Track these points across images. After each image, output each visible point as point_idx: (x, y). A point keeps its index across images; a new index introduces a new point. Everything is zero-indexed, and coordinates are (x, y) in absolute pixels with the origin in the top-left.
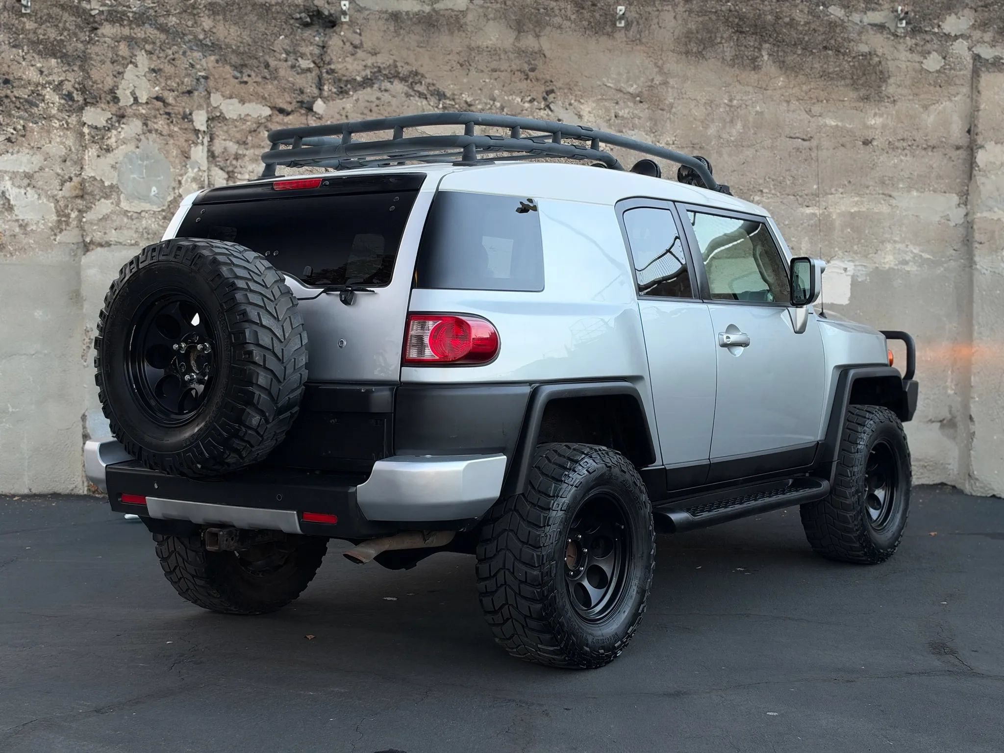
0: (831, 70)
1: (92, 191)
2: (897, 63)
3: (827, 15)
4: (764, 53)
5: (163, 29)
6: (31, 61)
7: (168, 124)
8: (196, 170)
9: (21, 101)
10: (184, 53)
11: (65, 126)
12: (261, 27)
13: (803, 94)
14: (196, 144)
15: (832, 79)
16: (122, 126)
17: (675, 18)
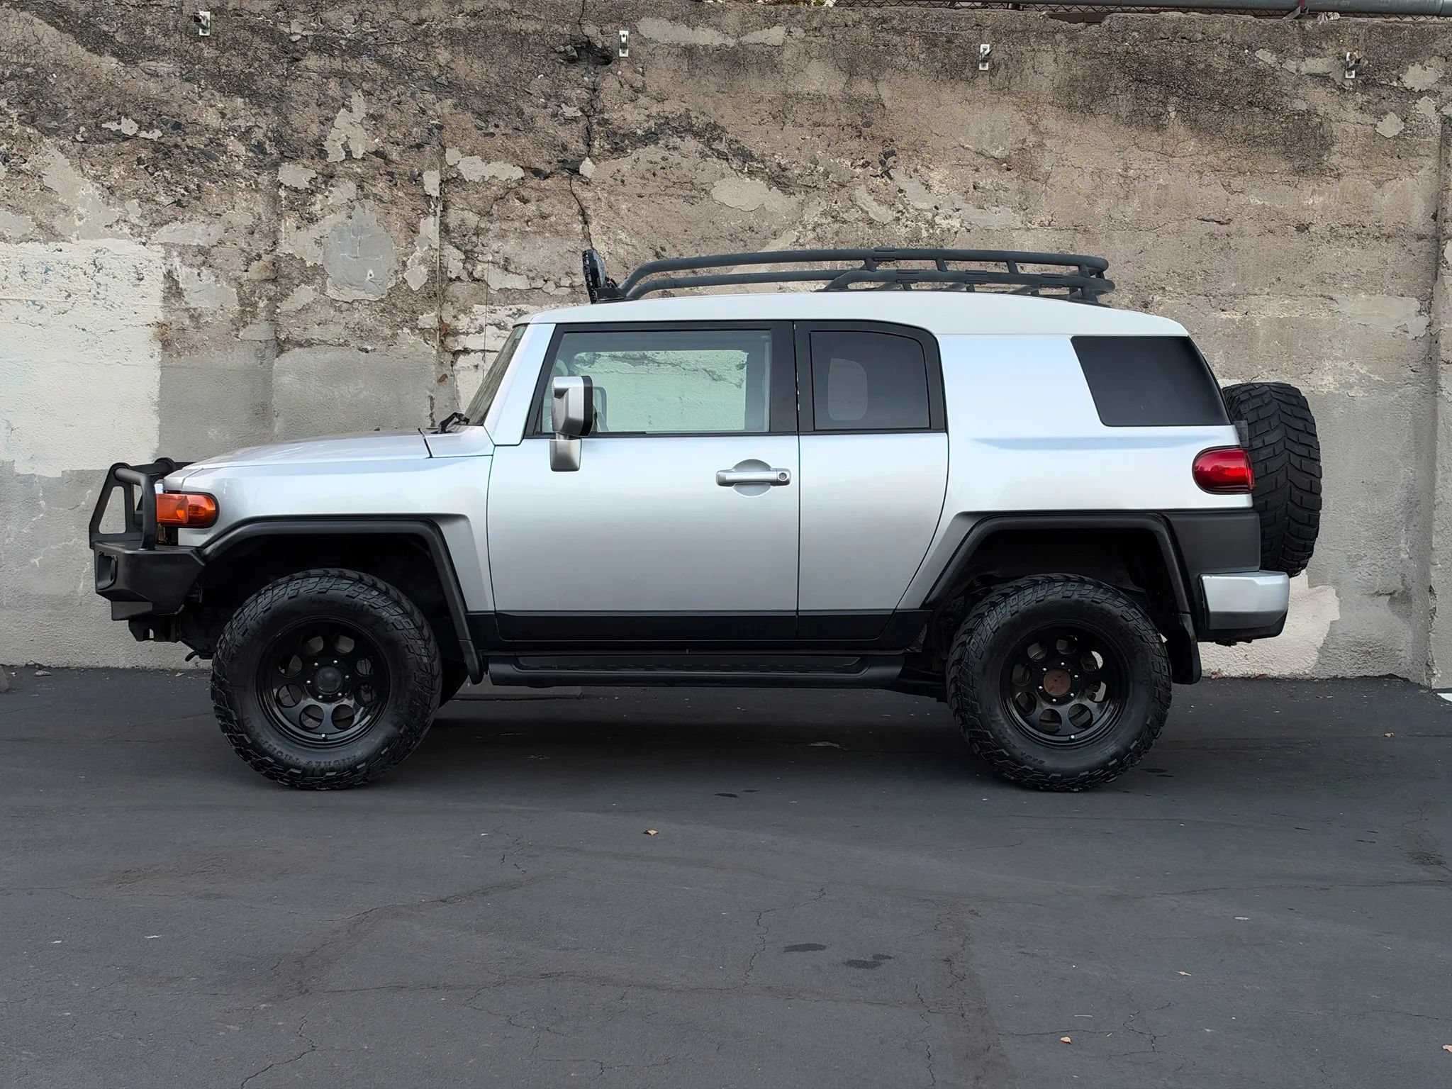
0: (1257, 133)
1: (289, 274)
2: (1342, 125)
3: (1254, 62)
4: (1171, 109)
5: (385, 62)
6: (210, 99)
7: (390, 187)
8: (425, 248)
9: (196, 152)
10: (413, 95)
11: (254, 187)
12: (514, 62)
13: (1221, 163)
14: (426, 214)
15: (1259, 144)
16: (331, 188)
17: (1055, 60)
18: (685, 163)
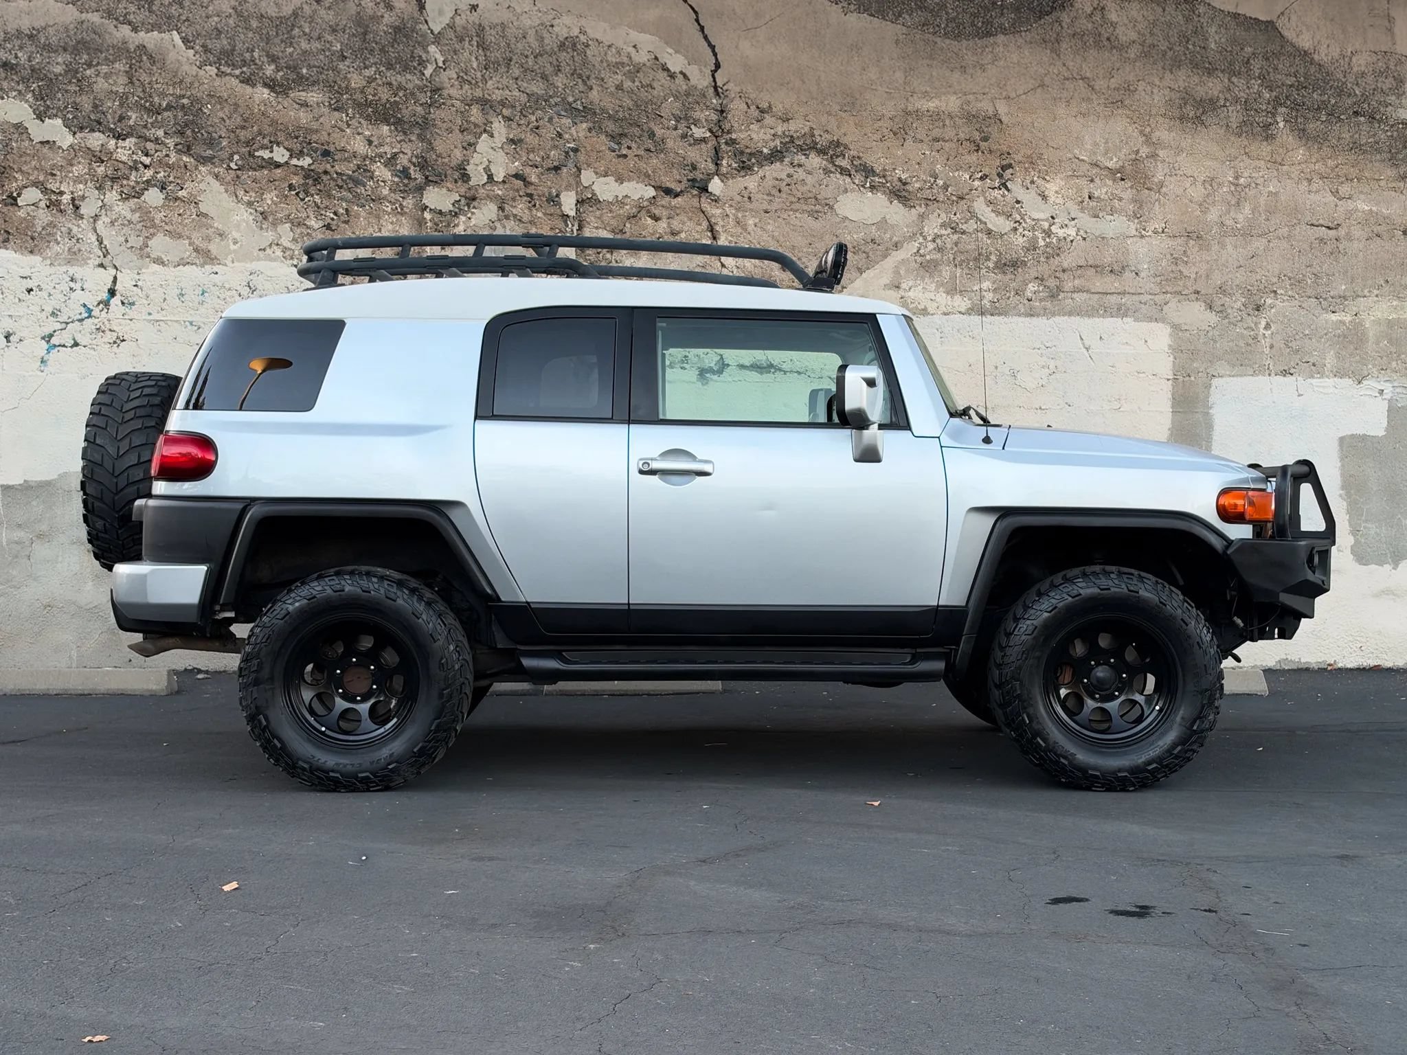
0: (1363, 142)
4: (1279, 119)
6: (357, 127)
7: (529, 209)
9: (344, 178)
10: (550, 120)
11: (399, 210)
13: (1329, 171)
14: (565, 233)
15: (1365, 152)
16: (473, 210)
18: (809, 179)
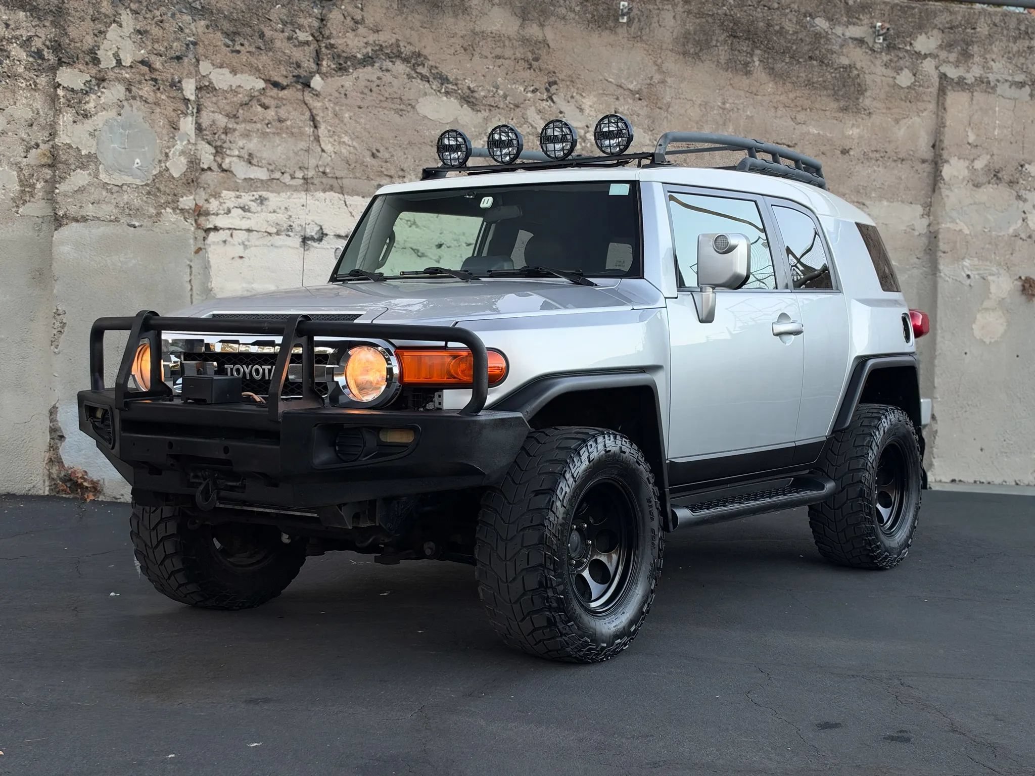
0: (815, 80)
1: (67, 160)
2: (873, 77)
3: (814, 27)
4: (756, 59)
7: (154, 91)
8: (185, 142)
10: (173, 15)
11: (33, 86)
13: (789, 101)
14: (186, 115)
15: (816, 88)
16: (103, 90)
17: (674, 17)
18: (395, 82)
